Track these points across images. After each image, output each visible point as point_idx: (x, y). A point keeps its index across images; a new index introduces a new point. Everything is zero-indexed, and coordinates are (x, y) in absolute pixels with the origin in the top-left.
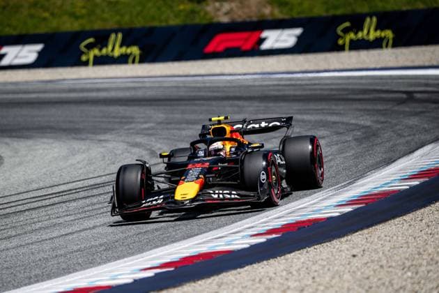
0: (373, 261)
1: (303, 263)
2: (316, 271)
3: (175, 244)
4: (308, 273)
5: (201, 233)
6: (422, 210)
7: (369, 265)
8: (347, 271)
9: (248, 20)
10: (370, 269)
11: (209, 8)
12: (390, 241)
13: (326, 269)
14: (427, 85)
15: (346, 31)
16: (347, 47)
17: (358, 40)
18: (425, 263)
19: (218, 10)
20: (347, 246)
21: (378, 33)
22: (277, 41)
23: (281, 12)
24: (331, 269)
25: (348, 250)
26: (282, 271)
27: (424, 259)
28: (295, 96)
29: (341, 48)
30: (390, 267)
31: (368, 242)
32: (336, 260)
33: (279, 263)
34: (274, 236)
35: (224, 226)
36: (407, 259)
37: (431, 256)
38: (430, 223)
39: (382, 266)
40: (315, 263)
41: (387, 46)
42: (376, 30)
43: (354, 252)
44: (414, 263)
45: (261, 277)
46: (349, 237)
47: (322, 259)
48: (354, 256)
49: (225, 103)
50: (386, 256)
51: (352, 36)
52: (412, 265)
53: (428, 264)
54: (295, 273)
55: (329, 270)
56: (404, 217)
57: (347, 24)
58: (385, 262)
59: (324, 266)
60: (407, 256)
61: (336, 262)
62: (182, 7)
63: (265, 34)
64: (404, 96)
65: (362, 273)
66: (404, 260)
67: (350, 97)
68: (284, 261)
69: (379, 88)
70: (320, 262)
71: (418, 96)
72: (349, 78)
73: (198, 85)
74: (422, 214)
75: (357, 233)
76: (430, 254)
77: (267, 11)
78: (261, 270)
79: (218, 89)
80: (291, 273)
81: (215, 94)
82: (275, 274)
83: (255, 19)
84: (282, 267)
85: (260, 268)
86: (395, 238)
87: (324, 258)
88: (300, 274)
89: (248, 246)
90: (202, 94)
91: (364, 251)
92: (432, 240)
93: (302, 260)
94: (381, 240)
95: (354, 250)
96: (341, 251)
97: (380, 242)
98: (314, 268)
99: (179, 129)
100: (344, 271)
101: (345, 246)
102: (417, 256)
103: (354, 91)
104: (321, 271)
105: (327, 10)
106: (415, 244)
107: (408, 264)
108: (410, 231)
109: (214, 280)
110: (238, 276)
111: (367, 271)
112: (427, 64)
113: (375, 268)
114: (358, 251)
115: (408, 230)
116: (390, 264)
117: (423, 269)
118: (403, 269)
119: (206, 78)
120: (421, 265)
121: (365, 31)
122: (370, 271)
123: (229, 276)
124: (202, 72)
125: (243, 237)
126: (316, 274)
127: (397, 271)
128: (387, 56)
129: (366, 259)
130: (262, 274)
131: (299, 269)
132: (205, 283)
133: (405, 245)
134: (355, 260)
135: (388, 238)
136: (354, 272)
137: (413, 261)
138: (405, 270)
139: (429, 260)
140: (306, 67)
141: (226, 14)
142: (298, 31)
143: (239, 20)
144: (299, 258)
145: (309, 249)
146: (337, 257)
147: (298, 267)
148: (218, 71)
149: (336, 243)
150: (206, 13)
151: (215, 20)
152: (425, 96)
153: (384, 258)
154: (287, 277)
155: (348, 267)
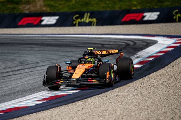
0: (86, 113)
1: (57, 113)
2: (63, 116)
3: (4, 103)
4: (60, 117)
5: (15, 99)
6: (107, 92)
7: (84, 114)
8: (75, 116)
9: (36, 12)
10: (85, 116)
11: (20, 7)
12: (93, 105)
13: (67, 115)
14: (110, 42)
15: (77, 18)
16: (77, 25)
17: (82, 22)
18: (107, 114)
19: (24, 8)
20: (76, 106)
21: (90, 20)
22: (48, 21)
23: (50, 10)
24: (69, 116)
25: (76, 108)
26: (49, 115)
27: (107, 113)
28: (55, 44)
29: (75, 25)
30: (93, 115)
31: (84, 105)
32: (71, 111)
33: (47, 112)
34: (45, 101)
35: (25, 96)
36: (100, 112)
37: (110, 112)
38: (110, 98)
39: (90, 115)
40: (62, 113)
41: (94, 25)
42: (89, 18)
43: (79, 109)
44: (103, 114)
45: (40, 118)
46: (77, 103)
47: (65, 111)
48: (78, 110)
49: (26, 46)
50: (91, 110)
51: (79, 20)
52: (102, 115)
53: (109, 115)
54: (54, 116)
55: (68, 116)
56: (99, 95)
57: (77, 15)
58: (91, 113)
59: (66, 114)
60: (100, 111)
61: (71, 112)
62: (9, 6)
63: (43, 18)
64: (100, 46)
65: (82, 117)
66: (99, 113)
67: (78, 45)
68: (50, 112)
69: (90, 42)
70: (64, 112)
71: (106, 46)
72: (78, 37)
73: (15, 38)
74: (107, 94)
75: (80, 101)
76: (110, 111)
77: (44, 9)
78: (40, 115)
79: (23, 40)
80: (52, 116)
81: (22, 42)
82: (46, 116)
83: (39, 12)
84: (49, 114)
85: (39, 114)
86: (96, 103)
87: (66, 111)
88: (56, 117)
89: (35, 105)
90: (16, 42)
91: (83, 108)
92: (111, 105)
93: (57, 111)
94: (90, 104)
95: (78, 108)
96: (73, 108)
97: (89, 105)
98: (62, 115)
99: (6, 56)
100: (74, 116)
101: (75, 106)
102: (104, 111)
103: (80, 43)
104: (65, 116)
105: (70, 9)
106: (104, 106)
107: (101, 114)
108: (102, 101)
109: (20, 118)
110: (30, 117)
111: (84, 117)
112: (110, 33)
113: (87, 116)
114: (80, 108)
115: (101, 100)
116: (93, 114)
117: (107, 116)
118: (99, 116)
119: (18, 35)
120: (106, 115)
121: (85, 19)
122: (85, 117)
123: (27, 117)
124: (17, 33)
125: (33, 101)
126: (63, 117)
127: (96, 117)
128: (94, 29)
129: (83, 112)
130: (41, 116)
131: (56, 115)
132: (16, 119)
133: (100, 107)
134: (79, 112)
135: (93, 103)
136: (78, 117)
137: (103, 113)
138: (100, 117)
139: (109, 113)
140: (60, 32)
141: (28, 9)
142: (57, 18)
143: (33, 12)
144: (56, 111)
145: (60, 107)
146: (71, 110)
147: (55, 114)
148: (23, 32)
149: (71, 105)
150: (19, 9)
151: (23, 12)
152: (109, 46)
153: (91, 112)
154: (51, 118)
155: (76, 115)
